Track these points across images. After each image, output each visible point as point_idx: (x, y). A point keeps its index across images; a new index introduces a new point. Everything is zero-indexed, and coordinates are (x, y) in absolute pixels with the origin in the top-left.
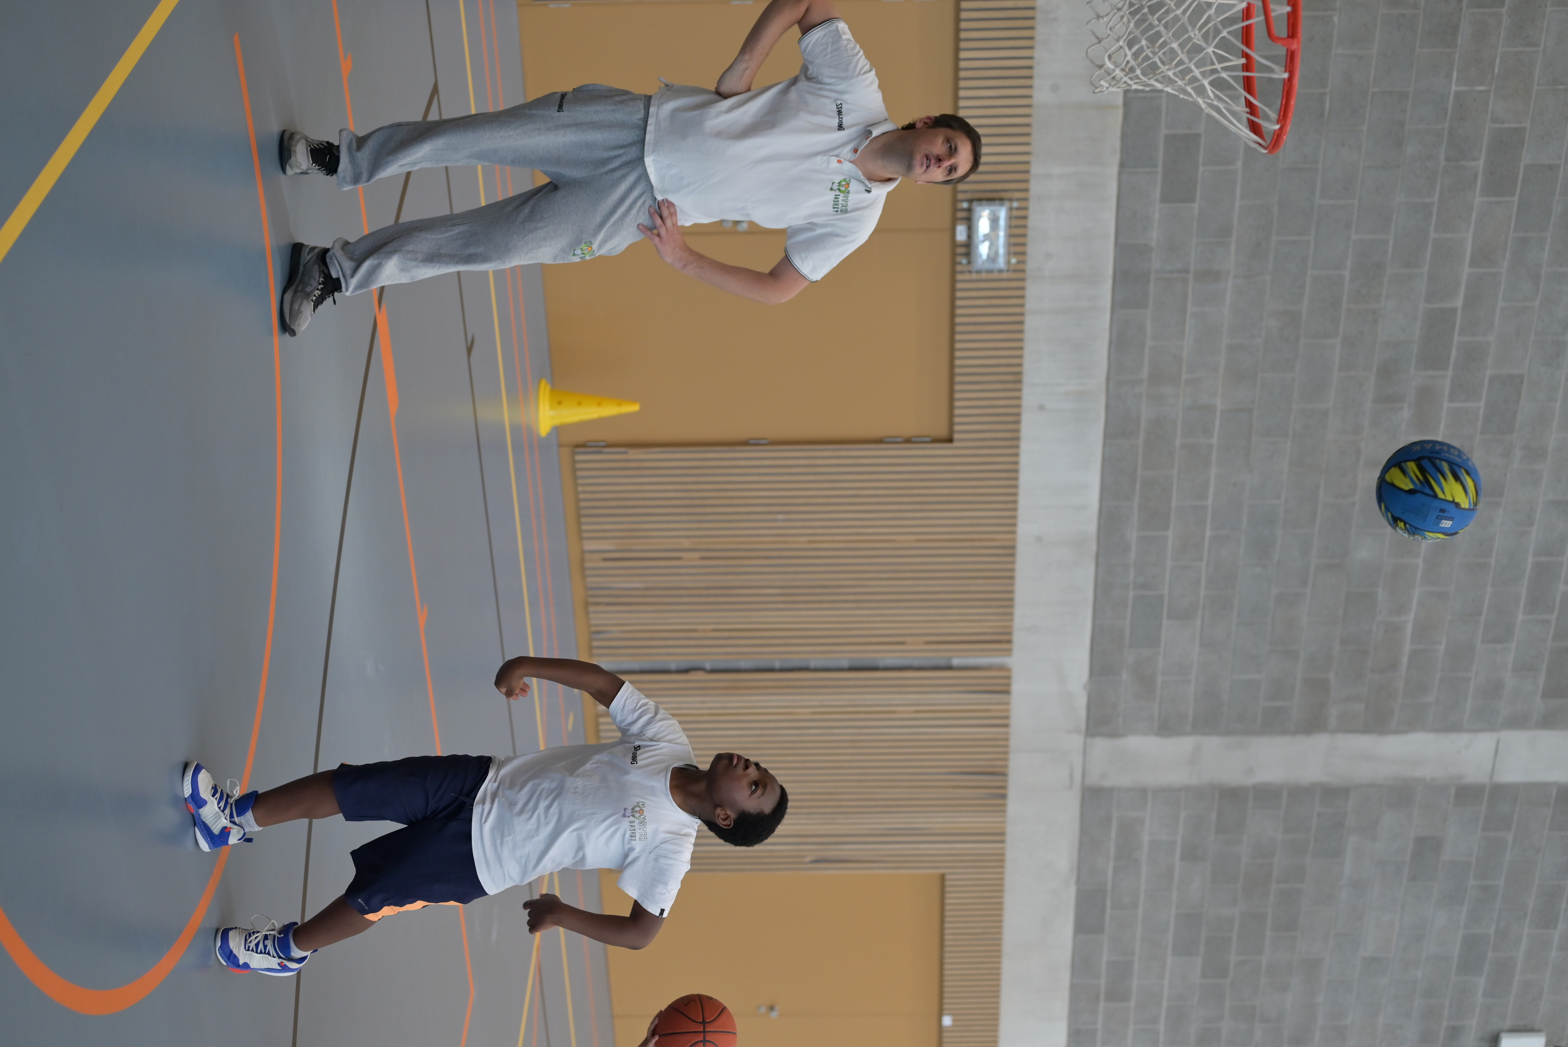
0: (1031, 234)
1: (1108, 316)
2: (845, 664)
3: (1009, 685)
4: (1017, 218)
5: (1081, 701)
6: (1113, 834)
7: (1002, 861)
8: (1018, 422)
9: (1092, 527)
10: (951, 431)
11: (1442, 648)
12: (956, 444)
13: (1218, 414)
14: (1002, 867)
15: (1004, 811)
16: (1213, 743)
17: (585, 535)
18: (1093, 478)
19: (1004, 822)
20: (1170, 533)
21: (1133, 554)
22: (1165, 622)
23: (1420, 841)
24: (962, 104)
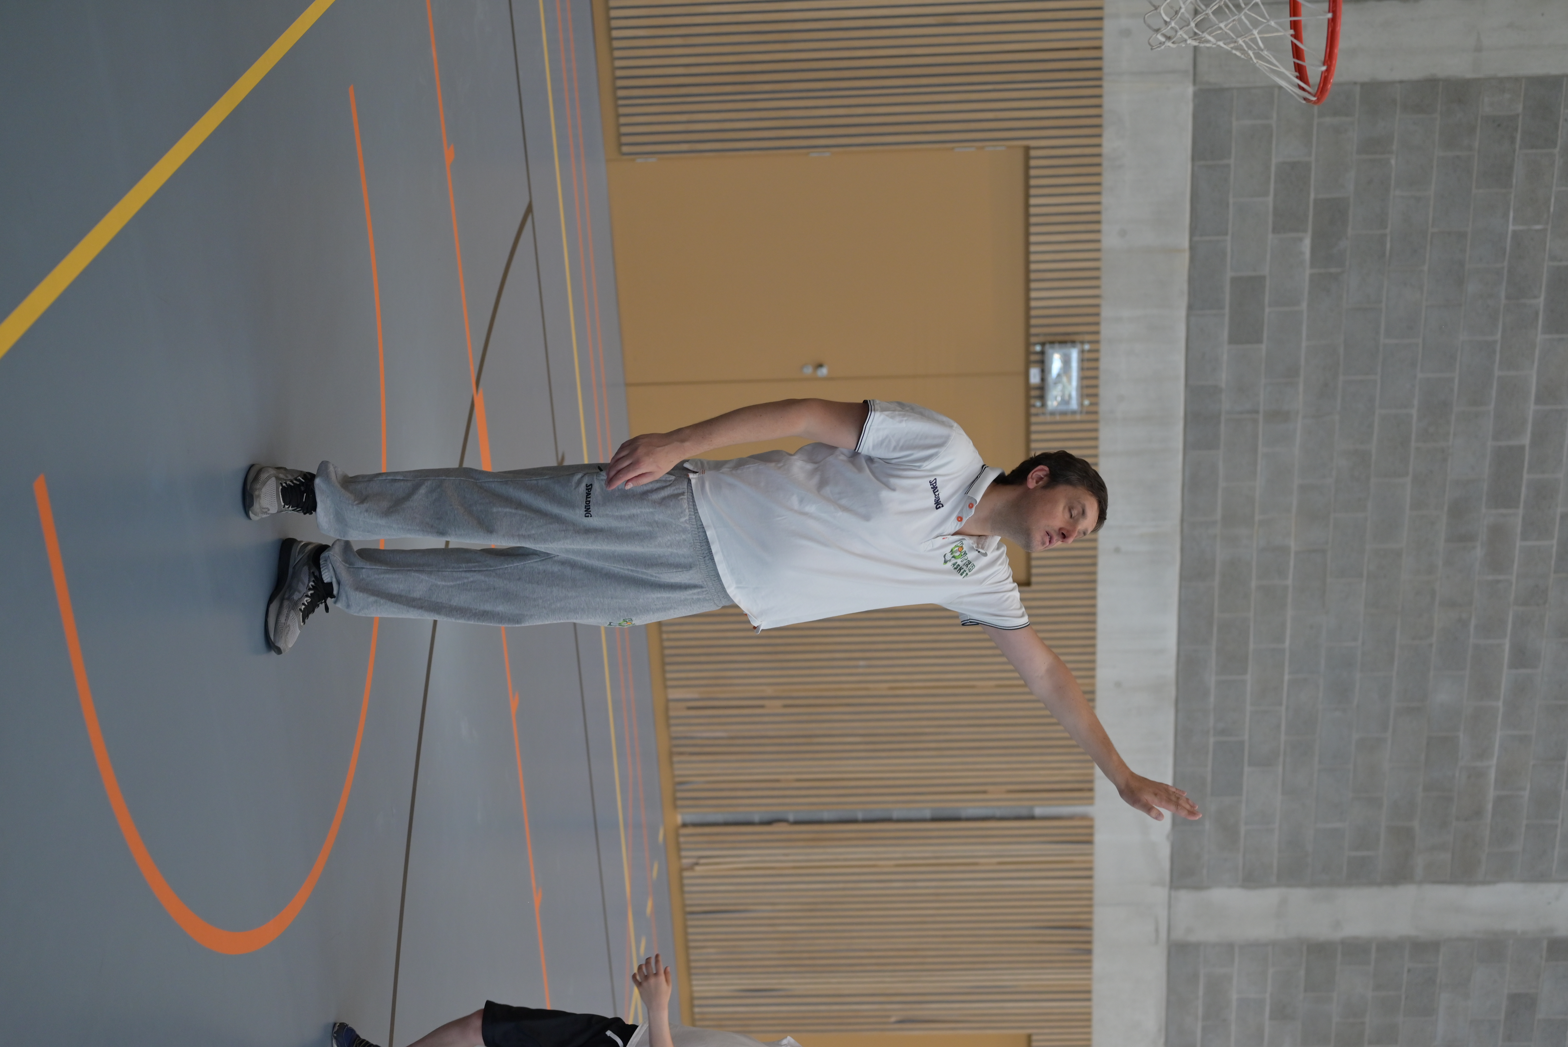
0: (1103, 377)
1: (1180, 457)
2: (928, 814)
3: (1091, 835)
4: (1089, 360)
5: (1165, 851)
6: (1201, 993)
7: (1089, 1020)
8: (1094, 565)
9: (1170, 672)
10: (1029, 574)
11: (1526, 794)
12: (1033, 587)
13: (1292, 555)
14: (1089, 1027)
15: (1090, 968)
16: (1299, 895)
17: (669, 683)
18: (1170, 622)
19: (1090, 979)
20: (1248, 678)
21: (1212, 699)
22: (1247, 769)
23: (1514, 998)
24: (1033, 248)
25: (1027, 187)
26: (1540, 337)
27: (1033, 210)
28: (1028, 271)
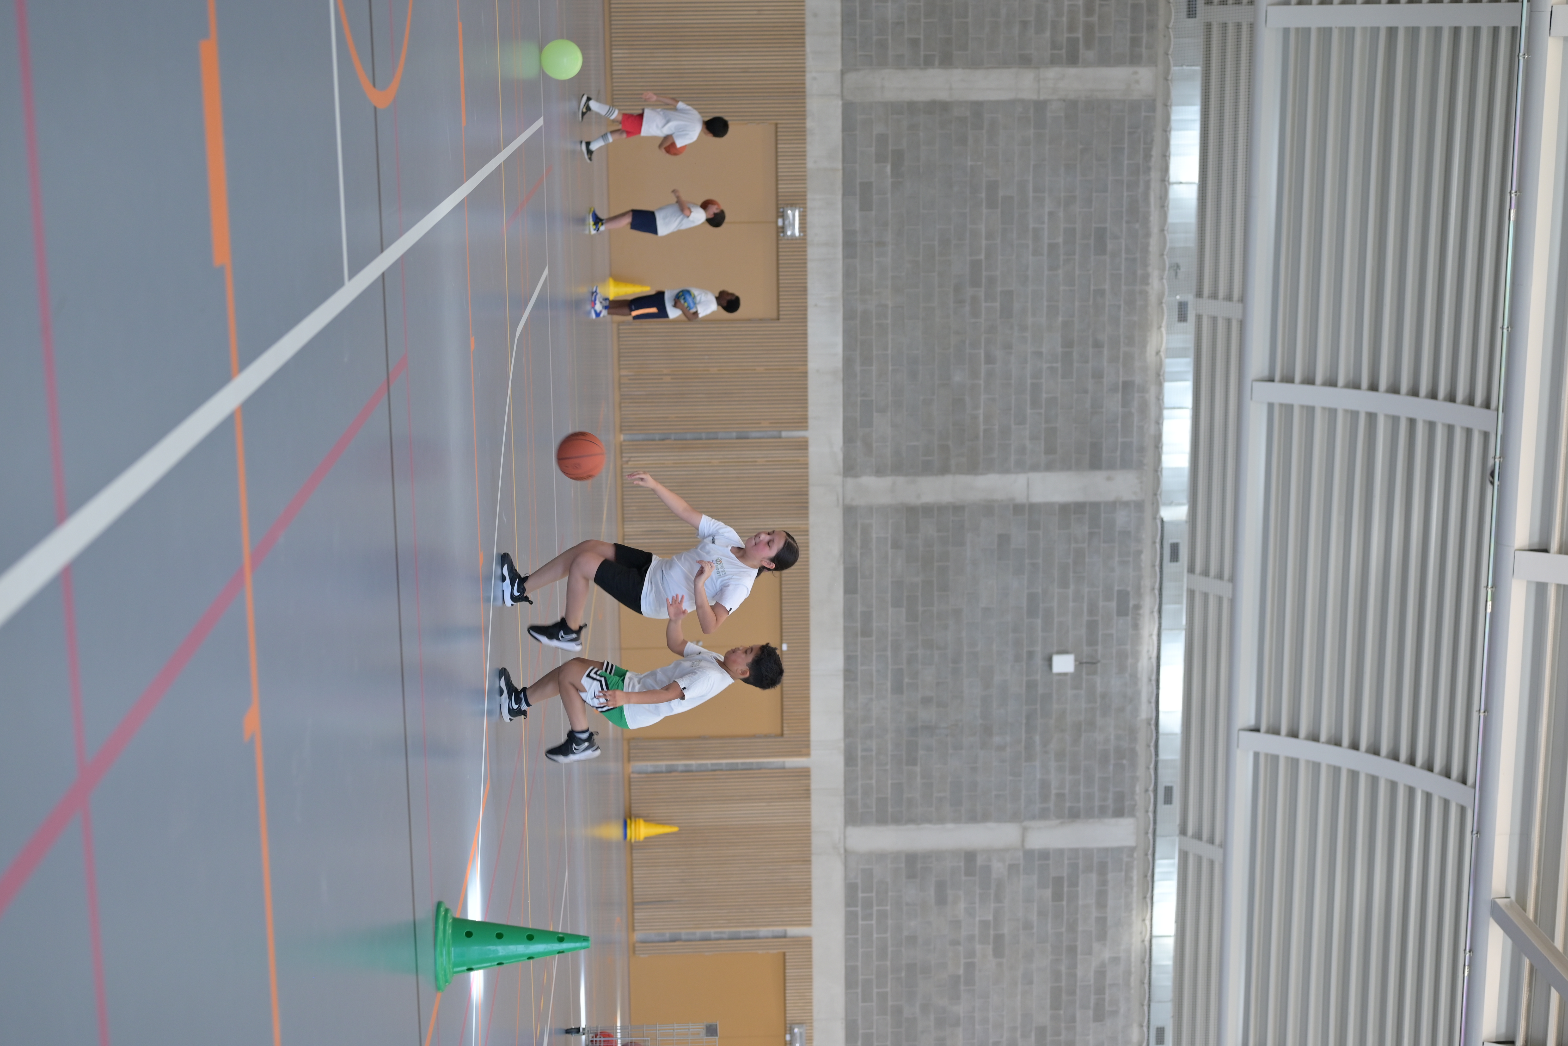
0: (809, 225)
1: (841, 262)
3: (807, 446)
4: (803, 214)
5: (840, 457)
6: (859, 534)
8: (806, 310)
9: (840, 365)
10: (778, 315)
11: (997, 427)
12: (781, 321)
13: (890, 309)
16: (901, 480)
17: (622, 367)
20: (874, 368)
21: (858, 378)
22: (875, 414)
23: (1000, 536)
24: (779, 166)
25: (777, 140)
26: (985, 211)
27: (779, 150)
28: (777, 176)
